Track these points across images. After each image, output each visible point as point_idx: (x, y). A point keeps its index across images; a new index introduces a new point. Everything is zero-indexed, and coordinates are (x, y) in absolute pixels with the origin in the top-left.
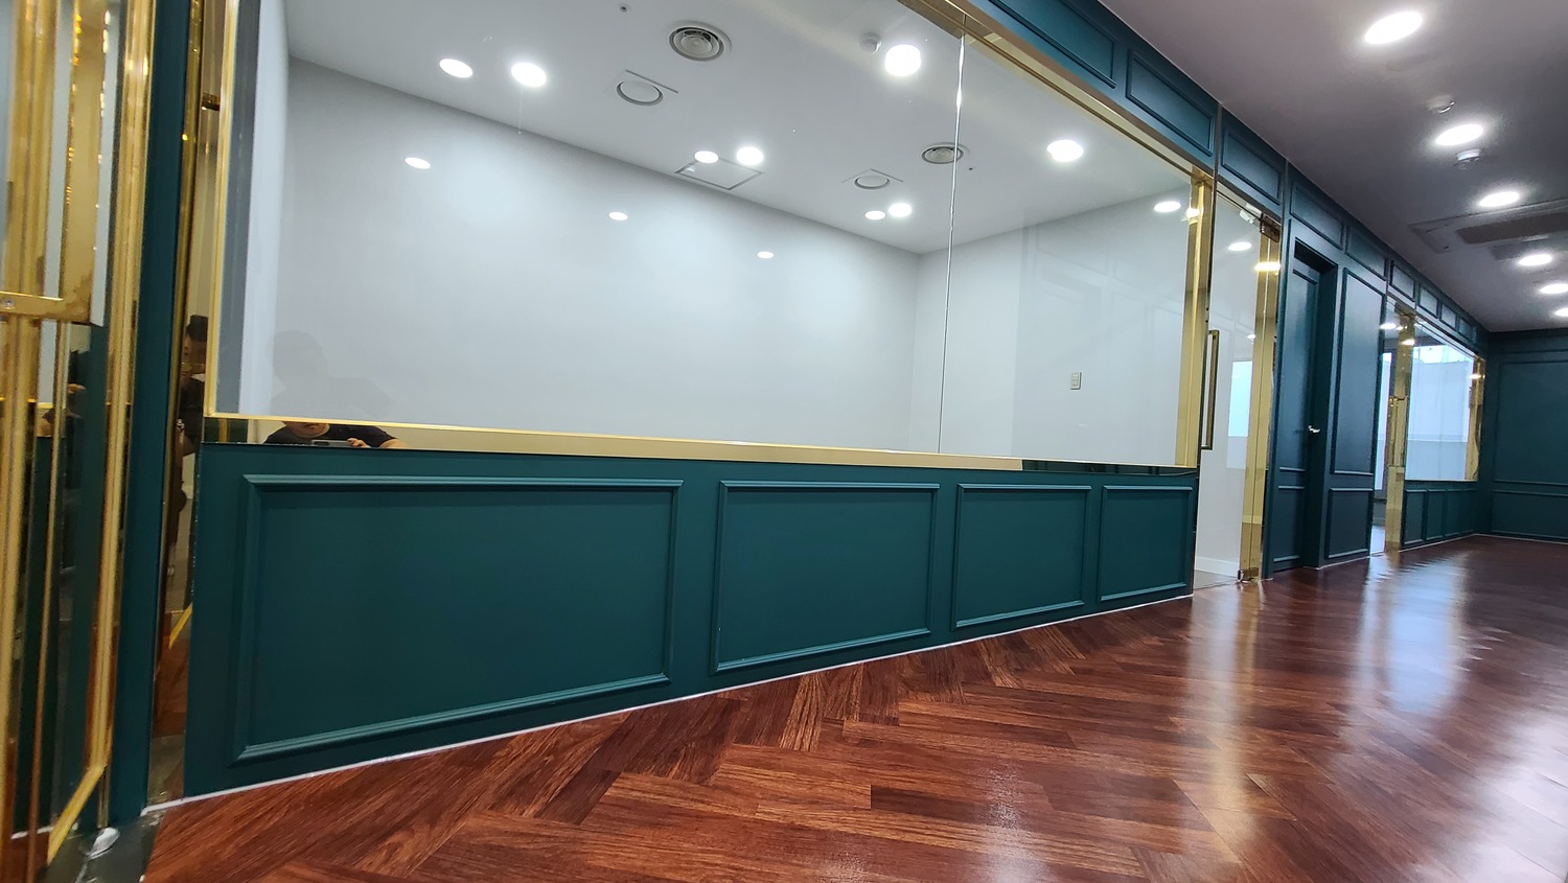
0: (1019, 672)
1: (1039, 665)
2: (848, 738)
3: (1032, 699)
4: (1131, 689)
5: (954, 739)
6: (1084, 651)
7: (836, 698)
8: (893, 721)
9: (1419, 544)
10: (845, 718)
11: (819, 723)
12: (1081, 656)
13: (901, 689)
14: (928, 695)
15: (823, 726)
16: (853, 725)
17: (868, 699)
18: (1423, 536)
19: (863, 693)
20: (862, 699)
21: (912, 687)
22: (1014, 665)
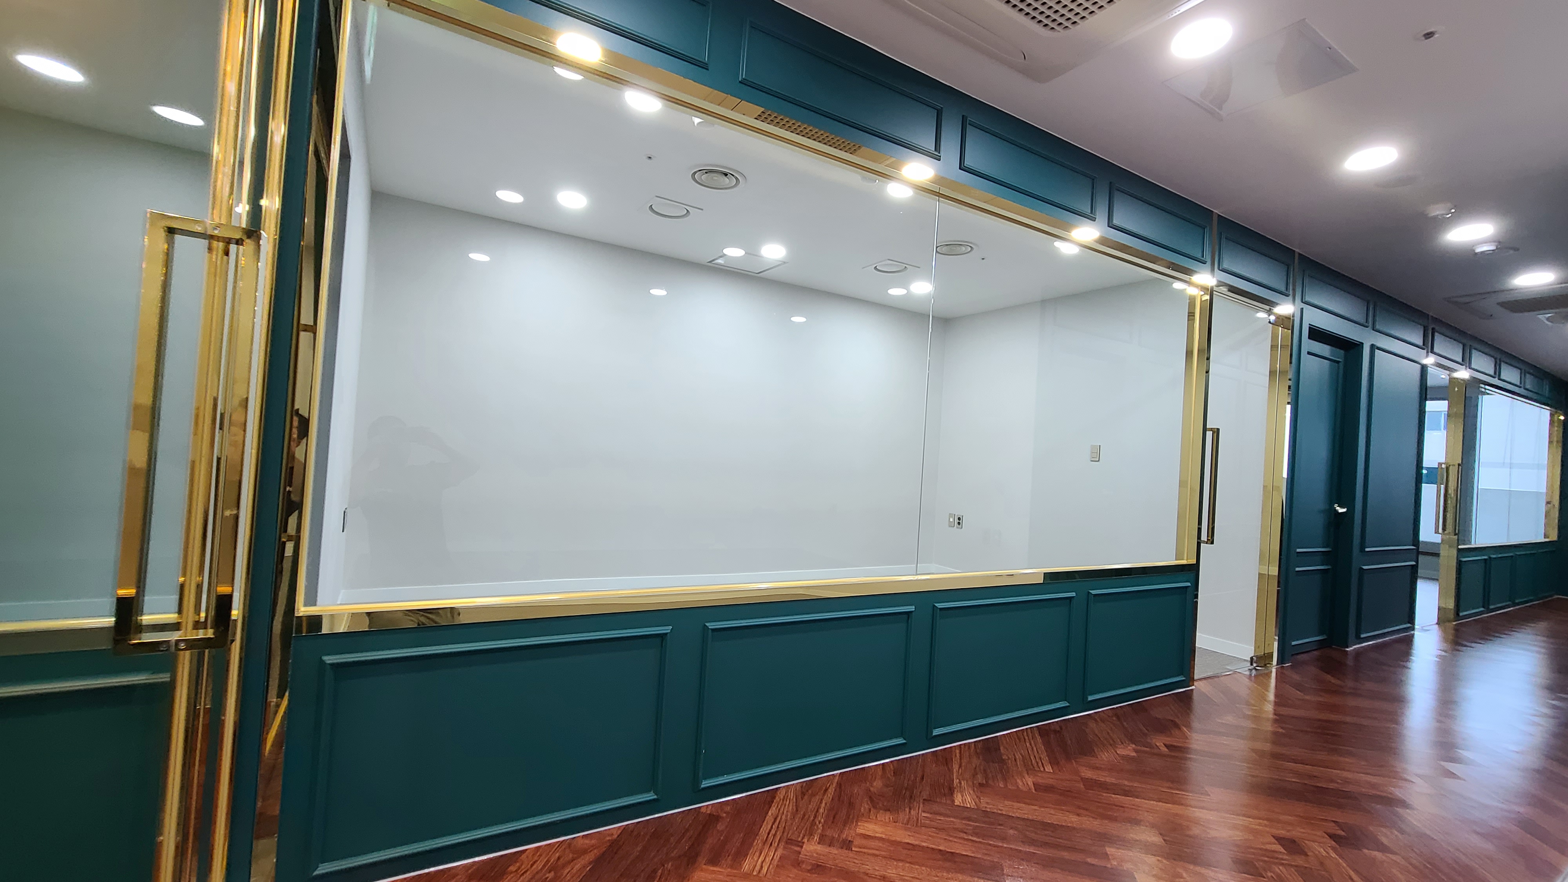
0: (982, 787)
1: (1005, 780)
2: (803, 862)
3: (984, 822)
4: (1081, 811)
5: (896, 867)
6: (1054, 762)
7: (804, 815)
8: (847, 845)
9: (1481, 613)
10: (805, 840)
11: (781, 846)
12: (1049, 768)
13: (866, 806)
14: (888, 813)
15: (785, 848)
16: (812, 848)
17: (833, 818)
18: (1486, 604)
19: (829, 810)
20: (828, 816)
21: (877, 802)
22: (980, 778)
